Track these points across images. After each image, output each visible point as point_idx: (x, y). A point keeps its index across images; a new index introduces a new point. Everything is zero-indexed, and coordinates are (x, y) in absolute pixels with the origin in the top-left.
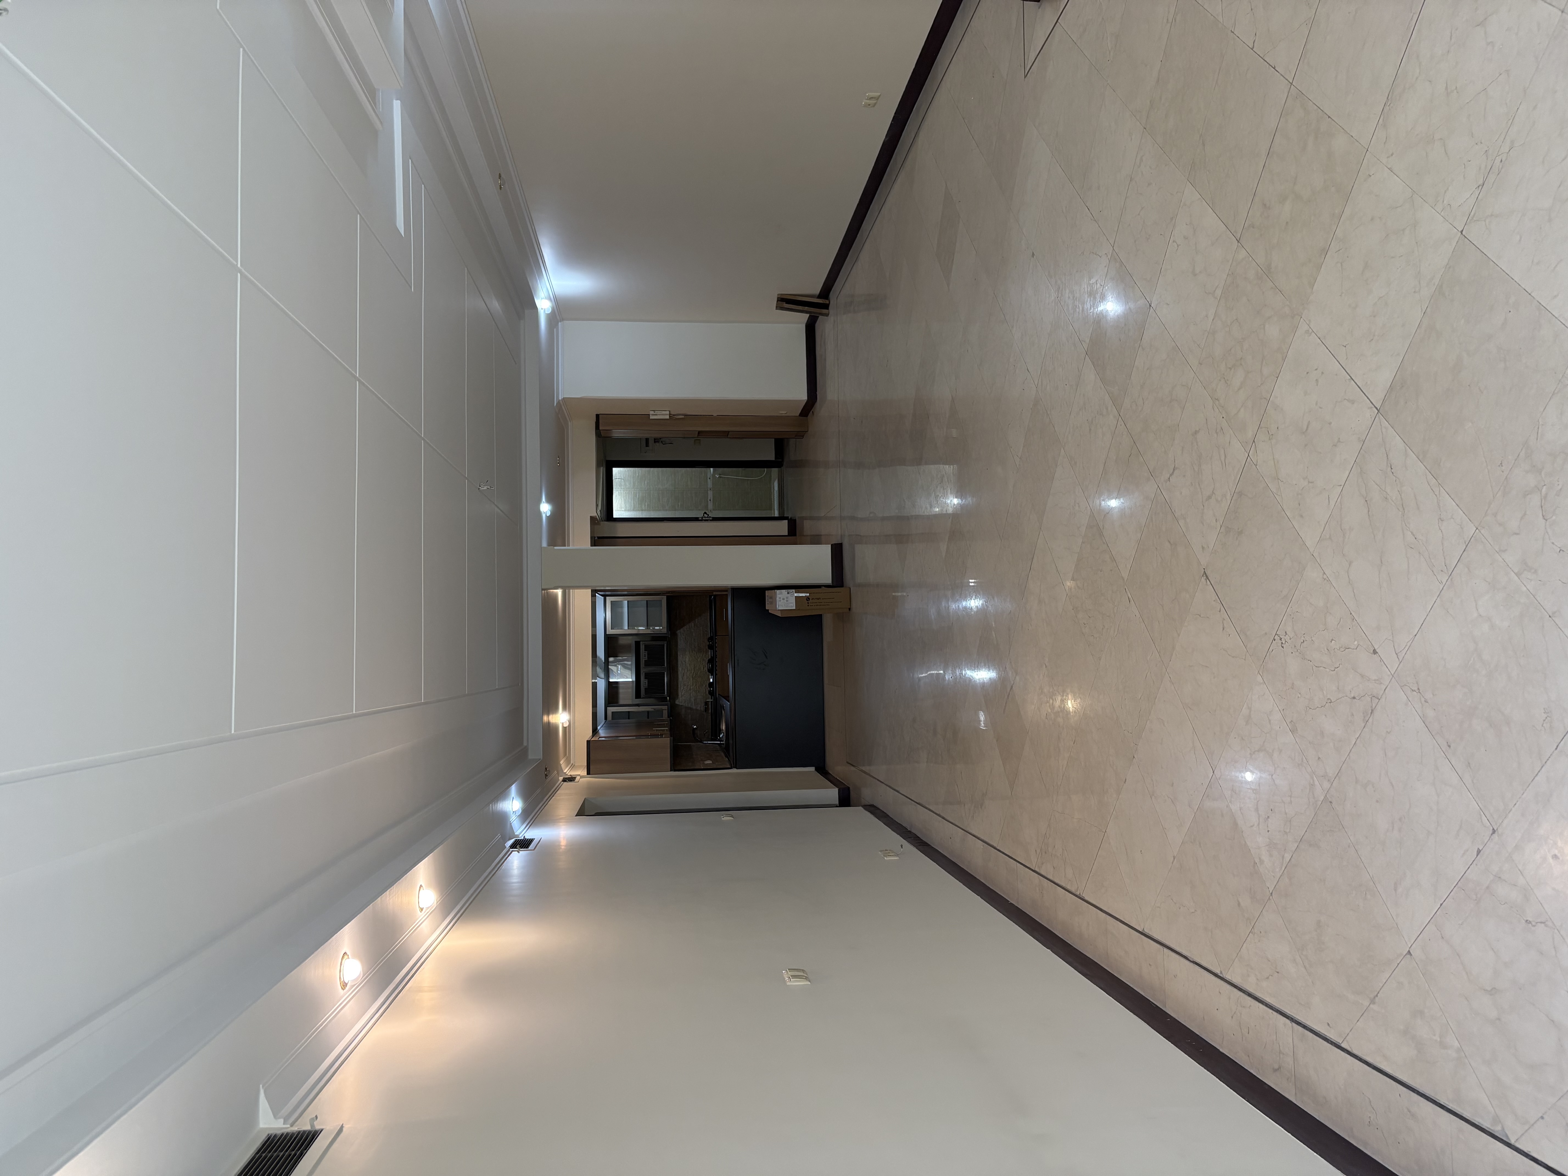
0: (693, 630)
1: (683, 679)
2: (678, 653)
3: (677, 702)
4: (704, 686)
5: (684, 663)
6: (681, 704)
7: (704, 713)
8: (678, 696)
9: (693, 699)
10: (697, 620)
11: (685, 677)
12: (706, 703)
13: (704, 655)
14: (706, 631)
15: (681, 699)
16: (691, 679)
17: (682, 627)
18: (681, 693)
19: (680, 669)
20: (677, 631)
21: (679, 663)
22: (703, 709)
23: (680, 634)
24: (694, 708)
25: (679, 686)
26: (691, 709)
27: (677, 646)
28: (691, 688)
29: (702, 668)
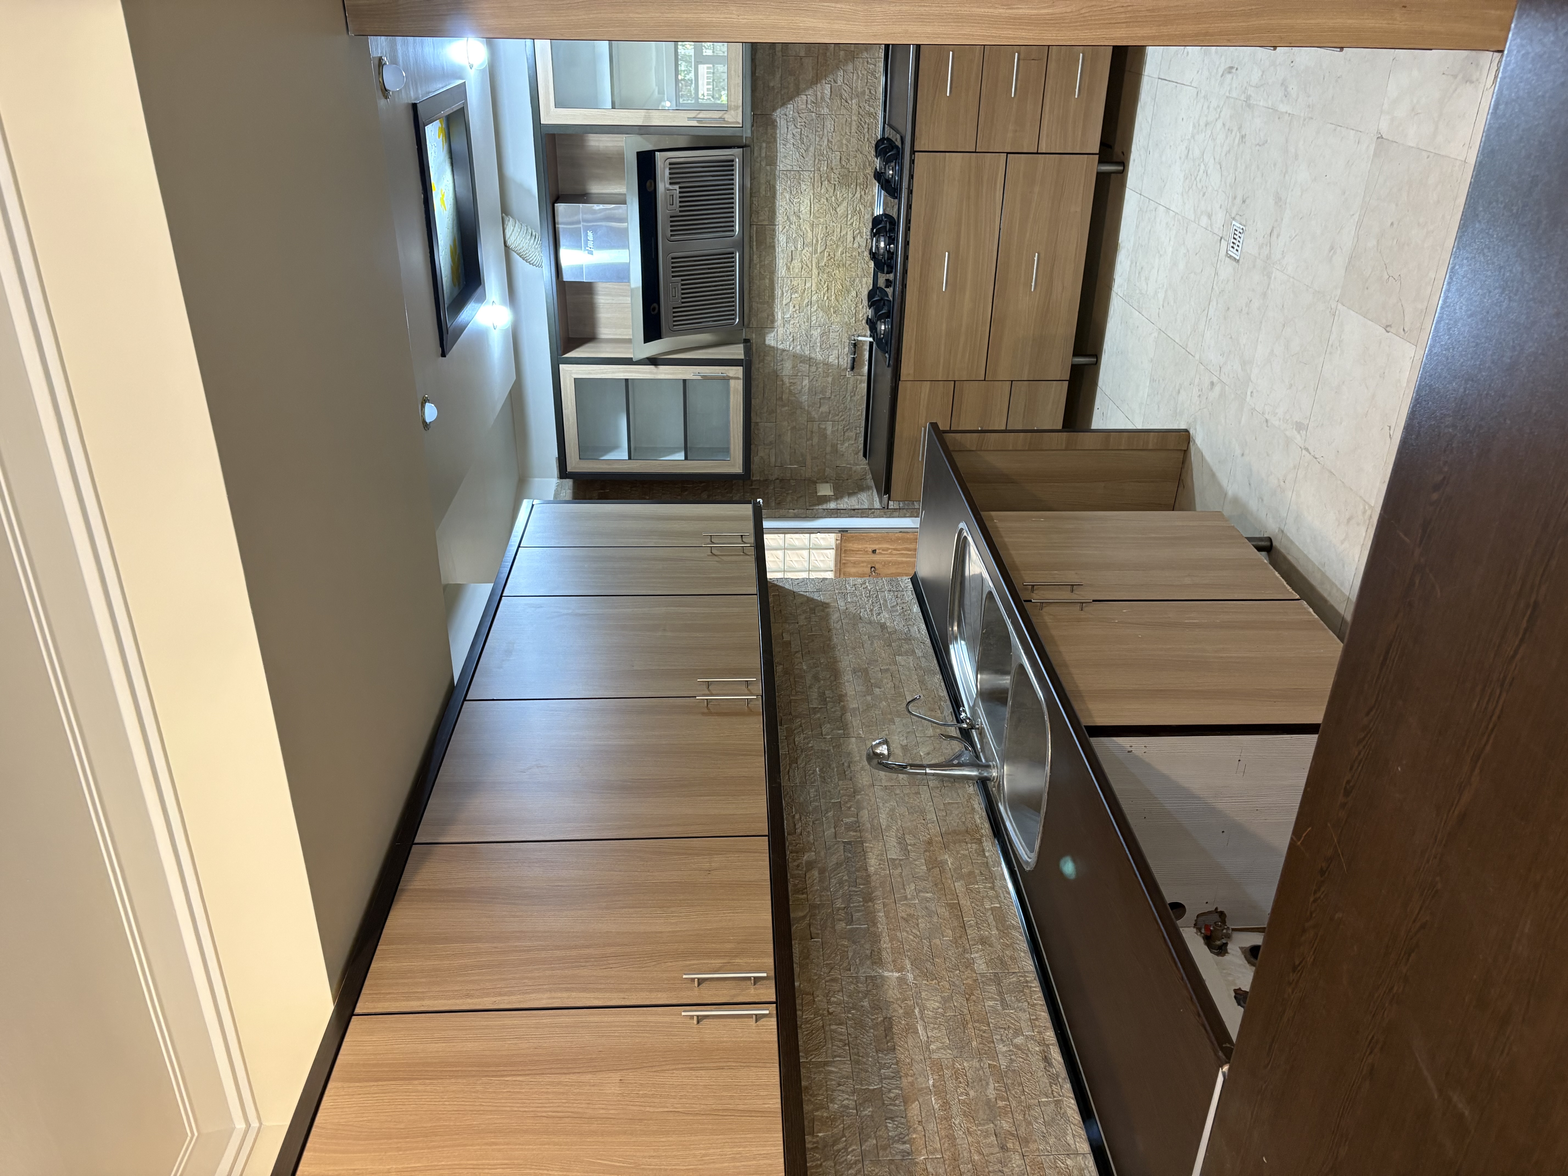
0: (825, 111)
1: (788, 268)
2: (779, 188)
3: (770, 340)
4: (854, 293)
5: (793, 219)
6: (781, 347)
7: (848, 374)
8: (773, 321)
9: (816, 333)
10: (841, 73)
11: (796, 263)
12: (856, 345)
13: (858, 195)
14: (870, 114)
15: (781, 331)
16: (815, 271)
17: (791, 99)
18: (783, 313)
19: (781, 238)
20: (774, 110)
21: (780, 218)
22: (845, 362)
23: (783, 122)
24: (818, 356)
25: (778, 292)
26: (809, 360)
27: (772, 161)
28: (814, 298)
29: (850, 238)
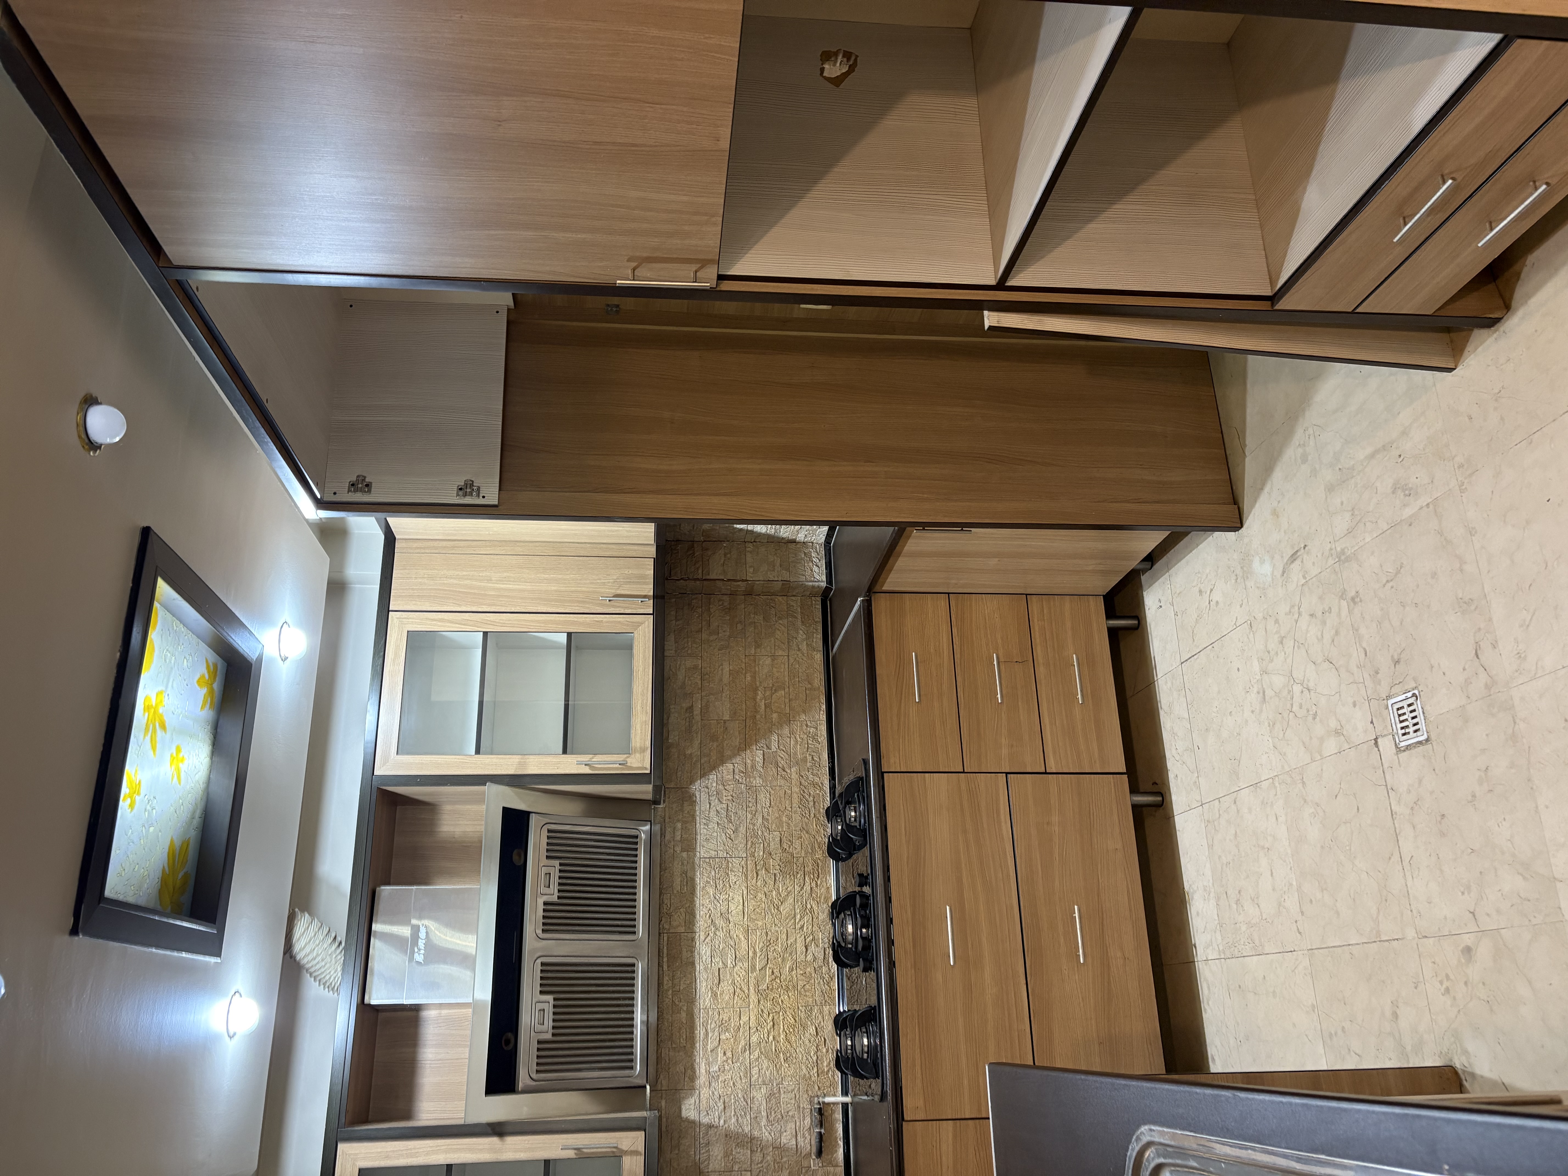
0: (758, 781)
1: (715, 995)
2: (699, 881)
3: (689, 1110)
4: (812, 1030)
5: (720, 922)
6: (705, 1120)
7: (814, 1163)
8: (693, 1078)
9: (760, 1095)
10: (774, 737)
11: (726, 987)
12: (822, 1113)
13: (807, 887)
14: (814, 785)
15: (705, 1093)
16: (753, 998)
17: (714, 768)
18: (708, 1064)
19: (703, 950)
20: (692, 782)
21: (701, 923)
22: (808, 1142)
23: (704, 797)
24: (765, 1134)
25: (700, 1032)
26: (750, 1142)
27: (690, 846)
28: (754, 1039)
29: (800, 947)
